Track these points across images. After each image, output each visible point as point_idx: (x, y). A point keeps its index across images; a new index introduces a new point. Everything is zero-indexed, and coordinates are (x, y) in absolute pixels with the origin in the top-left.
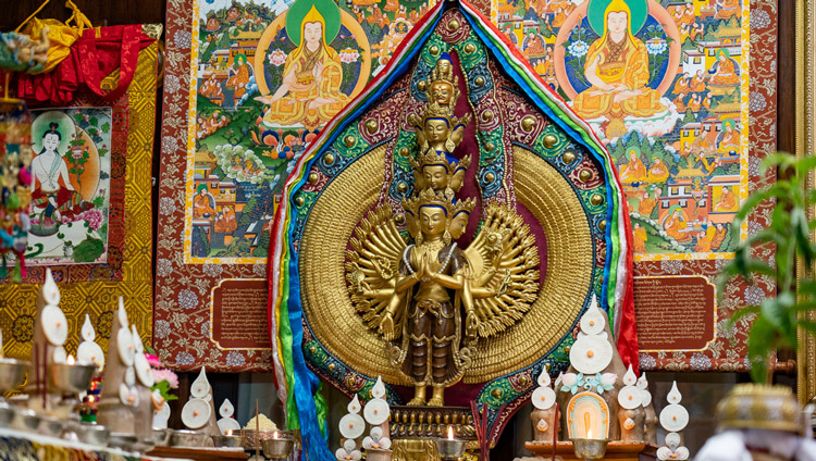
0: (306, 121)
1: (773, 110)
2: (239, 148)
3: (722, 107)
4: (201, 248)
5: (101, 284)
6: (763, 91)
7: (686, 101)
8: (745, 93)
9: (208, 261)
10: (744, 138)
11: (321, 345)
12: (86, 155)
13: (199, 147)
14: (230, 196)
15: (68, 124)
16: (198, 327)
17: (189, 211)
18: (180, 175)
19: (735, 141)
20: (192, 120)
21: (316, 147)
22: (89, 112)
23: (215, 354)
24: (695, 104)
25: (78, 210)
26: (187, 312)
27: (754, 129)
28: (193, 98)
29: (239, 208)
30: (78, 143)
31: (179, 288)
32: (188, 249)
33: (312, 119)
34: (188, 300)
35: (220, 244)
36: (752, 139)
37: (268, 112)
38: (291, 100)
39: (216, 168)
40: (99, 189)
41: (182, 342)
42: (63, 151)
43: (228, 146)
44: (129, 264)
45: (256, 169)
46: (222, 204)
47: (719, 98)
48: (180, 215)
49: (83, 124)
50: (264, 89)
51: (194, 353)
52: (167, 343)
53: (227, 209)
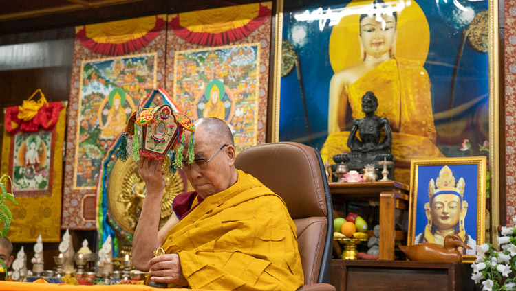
0: (114, 135)
1: (265, 129)
2: (93, 146)
3: (248, 127)
4: (79, 184)
5: (45, 197)
6: (262, 121)
7: (236, 125)
8: (256, 122)
9: (81, 188)
10: (255, 140)
11: (114, 220)
12: (43, 150)
13: (80, 145)
14: (89, 164)
15: (38, 138)
16: (78, 213)
17: (76, 170)
18: (73, 157)
19: (252, 141)
20: (78, 136)
21: (113, 147)
22: (45, 134)
23: (83, 223)
24: (239, 126)
25: (41, 170)
26: (74, 207)
27: (259, 136)
28: (79, 128)
29: (93, 168)
30: (41, 146)
31: (72, 198)
32: (75, 183)
34: (75, 203)
35: (86, 182)
36: (258, 140)
37: (102, 133)
38: (110, 128)
39: (85, 154)
40: (47, 162)
41: (72, 218)
42: (37, 149)
43: (89, 145)
44: (54, 190)
45: (98, 154)
46: (87, 167)
47: (247, 124)
48: (73, 171)
49: (42, 138)
50: (101, 124)
51: (75, 222)
52: (67, 219)
53: (88, 169)
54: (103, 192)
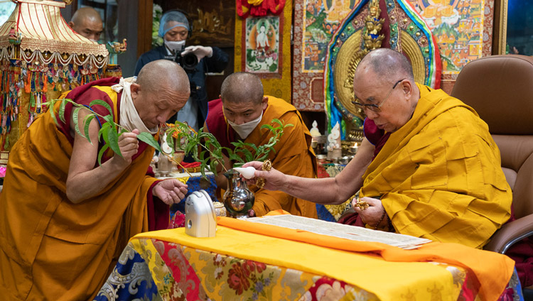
0: (339, 20)
1: (492, 14)
2: (319, 30)
3: (475, 13)
4: (307, 67)
5: (276, 80)
6: (489, 6)
7: (462, 10)
8: (483, 7)
9: (309, 71)
10: (482, 25)
11: (340, 103)
12: (272, 34)
13: (307, 30)
14: (316, 48)
15: (267, 22)
16: (307, 95)
17: (303, 54)
18: (301, 40)
19: (479, 27)
20: (304, 20)
21: (338, 31)
22: (273, 18)
23: (312, 105)
24: (465, 11)
25: (271, 53)
26: (303, 89)
27: (486, 21)
28: (305, 12)
29: (319, 52)
30: (270, 29)
31: (300, 81)
32: (303, 67)
33: (341, 19)
34: (303, 85)
35: (313, 65)
36: (484, 26)
37: (328, 16)
38: (335, 12)
39: (312, 38)
40: (276, 46)
41: (302, 100)
42: (266, 33)
43: (315, 29)
44: (284, 73)
45: (324, 38)
46: (314, 51)
47: (473, 9)
48: (301, 55)
49: (271, 22)
50: (326, 8)
51: (305, 104)
52: (297, 100)
53: (315, 52)
54: (330, 77)
